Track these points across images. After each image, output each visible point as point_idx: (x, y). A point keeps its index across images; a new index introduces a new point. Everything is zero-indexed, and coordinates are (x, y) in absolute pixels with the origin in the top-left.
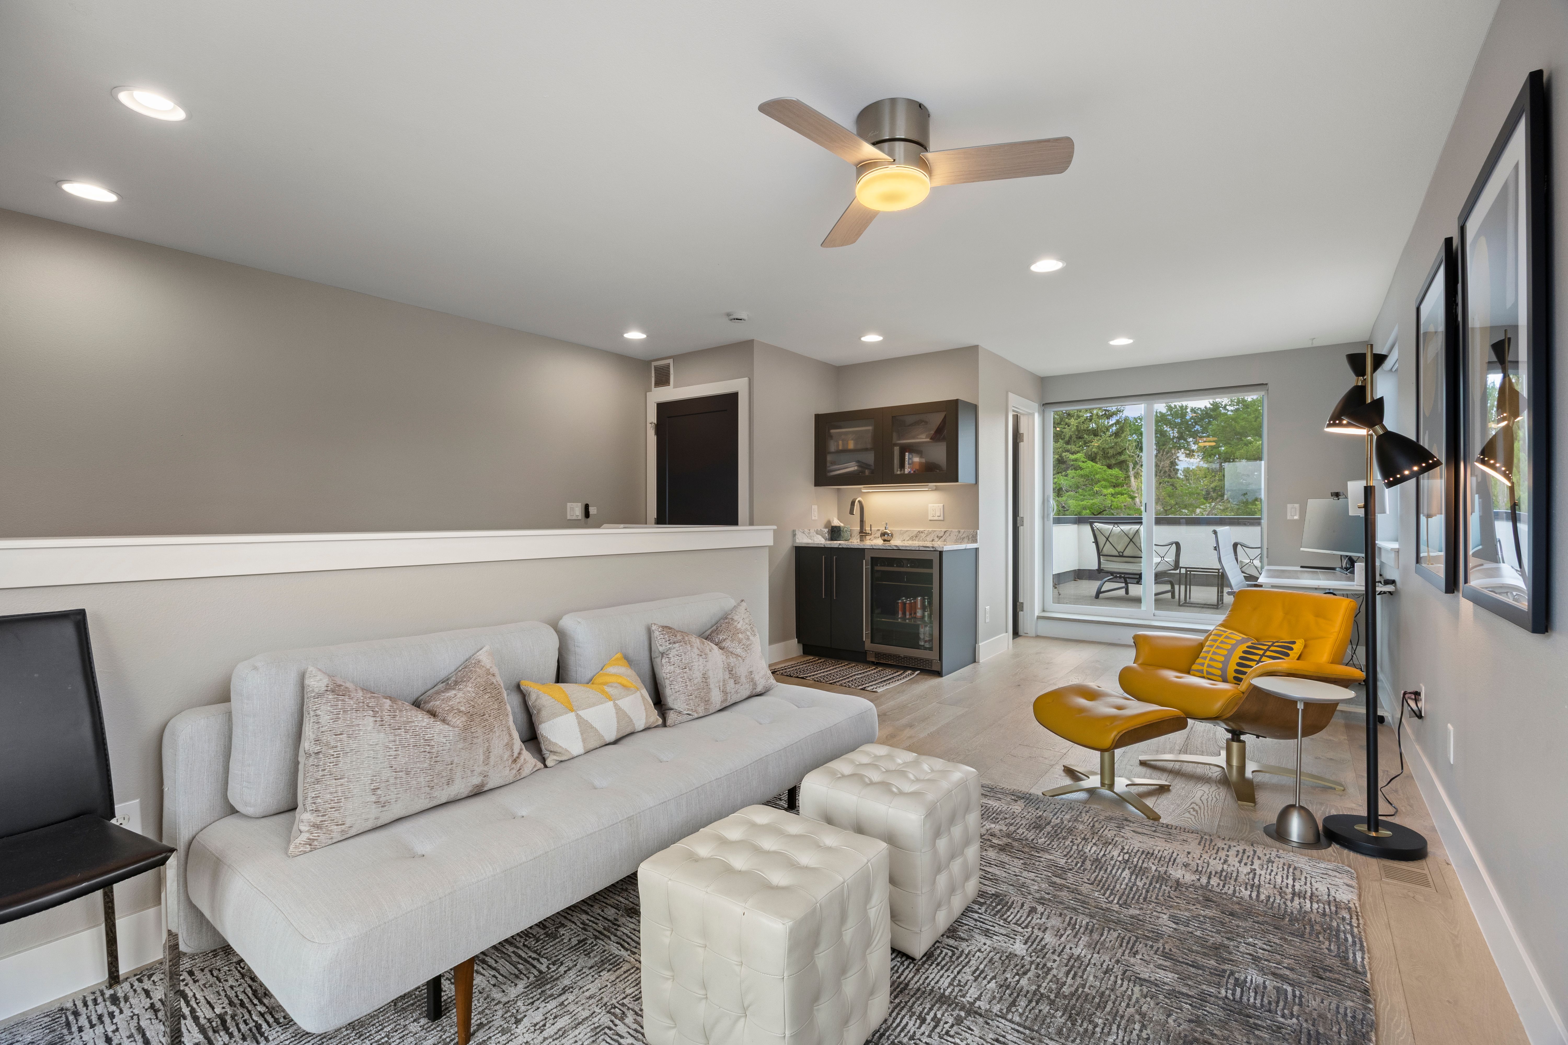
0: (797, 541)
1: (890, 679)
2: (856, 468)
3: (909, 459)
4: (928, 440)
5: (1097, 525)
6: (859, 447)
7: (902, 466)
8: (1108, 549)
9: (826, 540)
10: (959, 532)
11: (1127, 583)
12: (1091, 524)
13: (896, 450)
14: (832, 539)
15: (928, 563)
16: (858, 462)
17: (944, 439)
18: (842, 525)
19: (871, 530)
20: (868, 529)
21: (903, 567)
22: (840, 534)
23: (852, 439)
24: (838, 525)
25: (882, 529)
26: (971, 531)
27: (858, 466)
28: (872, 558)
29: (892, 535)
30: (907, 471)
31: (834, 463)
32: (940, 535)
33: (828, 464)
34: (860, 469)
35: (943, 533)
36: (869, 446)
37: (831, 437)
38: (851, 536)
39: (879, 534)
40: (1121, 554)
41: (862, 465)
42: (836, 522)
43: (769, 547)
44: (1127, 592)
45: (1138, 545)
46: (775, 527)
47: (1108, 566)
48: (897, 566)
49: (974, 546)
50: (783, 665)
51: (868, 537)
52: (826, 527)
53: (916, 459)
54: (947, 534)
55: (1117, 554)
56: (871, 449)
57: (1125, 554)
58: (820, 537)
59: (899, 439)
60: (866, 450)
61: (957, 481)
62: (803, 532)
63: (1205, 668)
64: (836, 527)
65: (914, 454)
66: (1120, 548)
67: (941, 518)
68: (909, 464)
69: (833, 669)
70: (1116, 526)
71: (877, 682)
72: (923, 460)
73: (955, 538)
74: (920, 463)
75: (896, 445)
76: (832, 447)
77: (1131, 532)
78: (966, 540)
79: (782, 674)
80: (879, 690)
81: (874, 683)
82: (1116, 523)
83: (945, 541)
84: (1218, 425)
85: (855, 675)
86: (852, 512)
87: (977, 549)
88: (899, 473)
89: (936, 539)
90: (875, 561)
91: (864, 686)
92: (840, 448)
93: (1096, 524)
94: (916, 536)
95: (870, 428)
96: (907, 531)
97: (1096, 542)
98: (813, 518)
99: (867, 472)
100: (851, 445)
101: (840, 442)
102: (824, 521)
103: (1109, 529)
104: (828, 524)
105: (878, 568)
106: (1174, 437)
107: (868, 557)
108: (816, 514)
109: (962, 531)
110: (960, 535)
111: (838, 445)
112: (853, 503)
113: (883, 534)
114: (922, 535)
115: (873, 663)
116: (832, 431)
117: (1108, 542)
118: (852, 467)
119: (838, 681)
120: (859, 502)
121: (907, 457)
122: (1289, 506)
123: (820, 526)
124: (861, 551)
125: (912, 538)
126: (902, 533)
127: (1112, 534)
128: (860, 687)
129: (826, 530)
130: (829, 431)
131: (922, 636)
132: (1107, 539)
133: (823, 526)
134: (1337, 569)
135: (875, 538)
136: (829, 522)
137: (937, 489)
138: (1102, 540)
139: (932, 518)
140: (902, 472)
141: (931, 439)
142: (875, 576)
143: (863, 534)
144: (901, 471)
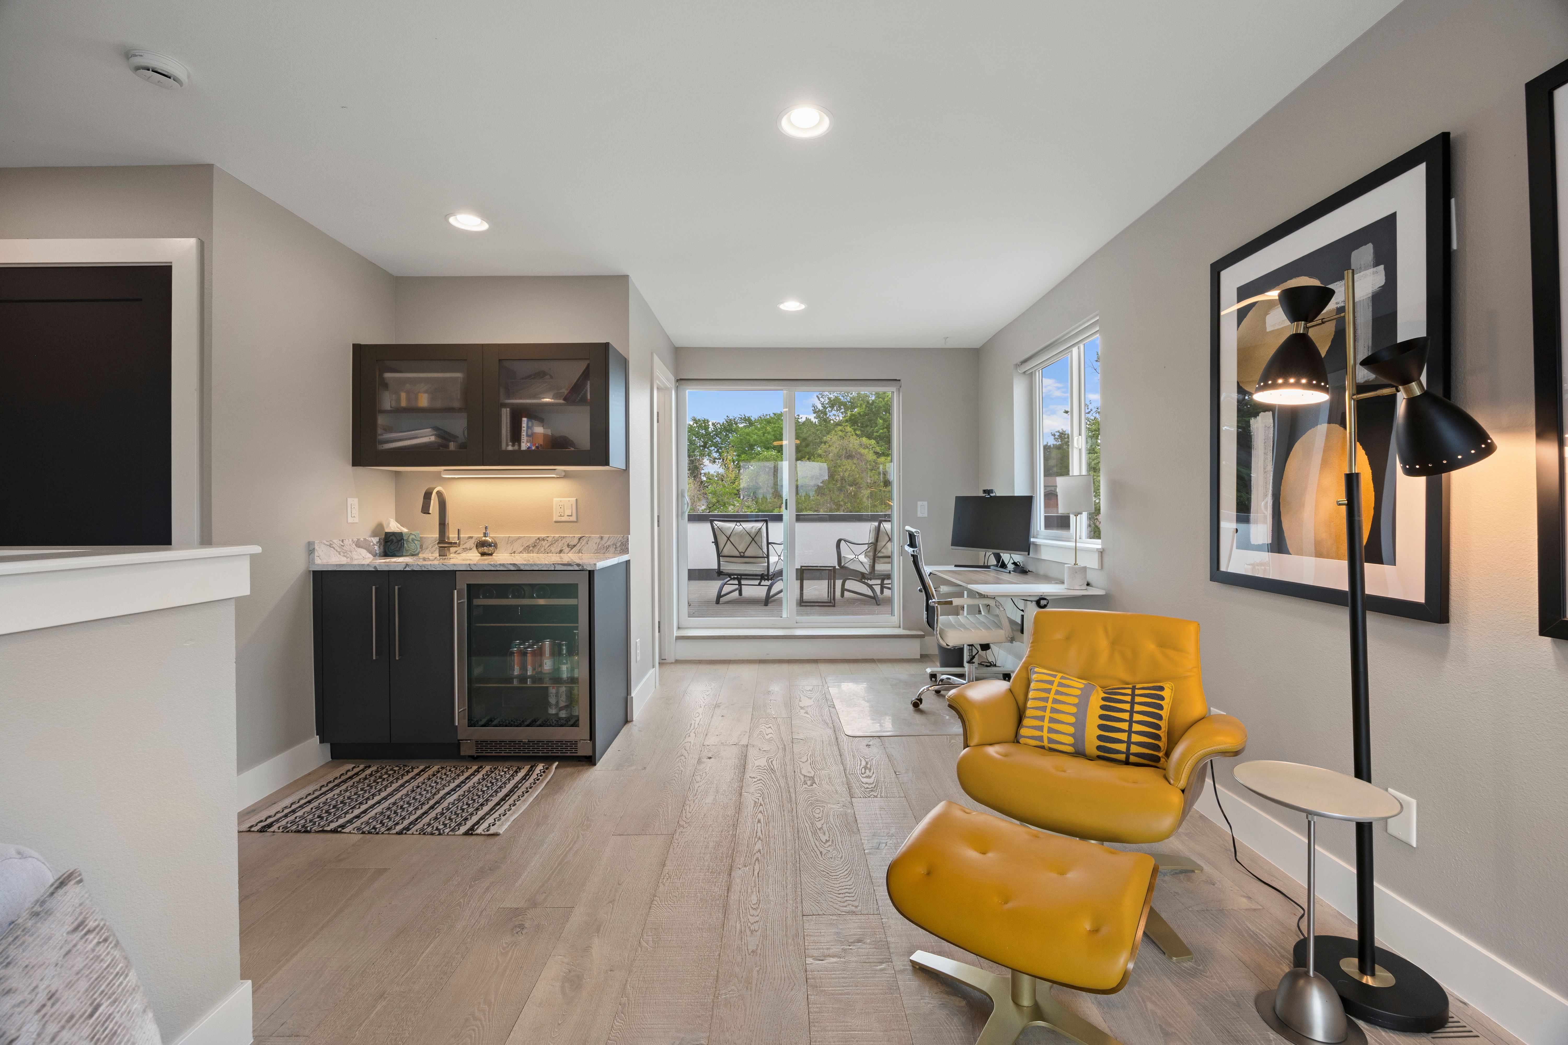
0: (318, 561)
1: (512, 791)
2: (433, 438)
3: (528, 427)
4: (561, 401)
5: (717, 524)
6: (438, 404)
7: (516, 437)
8: (728, 550)
9: (375, 555)
10: (602, 538)
11: (740, 584)
12: (712, 522)
13: (506, 414)
14: (386, 554)
15: (570, 590)
16: (436, 428)
17: (583, 401)
18: (405, 530)
19: (459, 538)
20: (452, 536)
21: (523, 597)
22: (402, 546)
23: (426, 392)
24: (399, 531)
25: (479, 535)
26: (620, 537)
27: (437, 436)
28: (469, 586)
29: (496, 546)
30: (524, 446)
31: (389, 429)
32: (572, 543)
33: (379, 431)
34: (439, 440)
35: (576, 541)
36: (457, 404)
37: (385, 385)
38: (421, 547)
39: (471, 544)
40: (742, 554)
41: (444, 436)
42: (394, 527)
43: (238, 600)
44: (740, 594)
45: (759, 544)
46: (257, 549)
47: (727, 567)
48: (513, 597)
49: (624, 558)
50: (287, 802)
51: (452, 550)
52: (374, 534)
53: (539, 430)
54: (583, 542)
55: (738, 554)
56: (460, 410)
57: (747, 554)
58: (364, 552)
59: (509, 397)
60: (449, 410)
61: (607, 463)
62: (330, 546)
63: (1045, 734)
64: (394, 534)
65: (535, 422)
66: (741, 548)
67: (573, 518)
68: (527, 435)
69: (397, 790)
70: (738, 524)
71: (491, 804)
72: (549, 432)
73: (595, 547)
74: (545, 436)
75: (504, 405)
76: (387, 401)
77: (753, 530)
78: (612, 549)
79: (286, 830)
80: (502, 828)
81: (486, 809)
82: (739, 521)
83: (580, 551)
84: (737, 437)
85: (443, 798)
86: (426, 510)
87: (628, 563)
88: (510, 448)
89: (567, 549)
90: (473, 590)
91: (469, 824)
92: (404, 404)
93: (716, 522)
94: (534, 546)
95: (459, 375)
96: (519, 538)
97: (716, 543)
98: (350, 520)
99: (452, 446)
100: (424, 401)
101: (403, 395)
102: (371, 525)
103: (730, 528)
104: (378, 530)
105: (479, 602)
106: (700, 446)
107: (462, 584)
108: (356, 512)
109: (606, 536)
110: (603, 542)
111: (399, 400)
112: (428, 496)
113: (481, 544)
114: (544, 543)
115: (473, 758)
116: (388, 375)
117: (729, 542)
118: (426, 437)
119: (413, 823)
120: (438, 493)
121: (524, 425)
122: (919, 503)
123: (364, 532)
124: (449, 576)
125: (527, 549)
126: (511, 541)
127: (734, 533)
128: (463, 829)
129: (375, 540)
130: (381, 375)
131: (553, 700)
132: (728, 539)
133: (369, 533)
134: (992, 567)
135: (465, 550)
136: (380, 526)
137: (566, 476)
138: (722, 540)
139: (559, 519)
140: (516, 447)
141: (564, 399)
142: (472, 613)
143: (444, 544)
144: (513, 445)
